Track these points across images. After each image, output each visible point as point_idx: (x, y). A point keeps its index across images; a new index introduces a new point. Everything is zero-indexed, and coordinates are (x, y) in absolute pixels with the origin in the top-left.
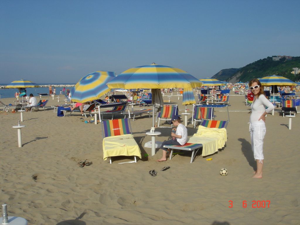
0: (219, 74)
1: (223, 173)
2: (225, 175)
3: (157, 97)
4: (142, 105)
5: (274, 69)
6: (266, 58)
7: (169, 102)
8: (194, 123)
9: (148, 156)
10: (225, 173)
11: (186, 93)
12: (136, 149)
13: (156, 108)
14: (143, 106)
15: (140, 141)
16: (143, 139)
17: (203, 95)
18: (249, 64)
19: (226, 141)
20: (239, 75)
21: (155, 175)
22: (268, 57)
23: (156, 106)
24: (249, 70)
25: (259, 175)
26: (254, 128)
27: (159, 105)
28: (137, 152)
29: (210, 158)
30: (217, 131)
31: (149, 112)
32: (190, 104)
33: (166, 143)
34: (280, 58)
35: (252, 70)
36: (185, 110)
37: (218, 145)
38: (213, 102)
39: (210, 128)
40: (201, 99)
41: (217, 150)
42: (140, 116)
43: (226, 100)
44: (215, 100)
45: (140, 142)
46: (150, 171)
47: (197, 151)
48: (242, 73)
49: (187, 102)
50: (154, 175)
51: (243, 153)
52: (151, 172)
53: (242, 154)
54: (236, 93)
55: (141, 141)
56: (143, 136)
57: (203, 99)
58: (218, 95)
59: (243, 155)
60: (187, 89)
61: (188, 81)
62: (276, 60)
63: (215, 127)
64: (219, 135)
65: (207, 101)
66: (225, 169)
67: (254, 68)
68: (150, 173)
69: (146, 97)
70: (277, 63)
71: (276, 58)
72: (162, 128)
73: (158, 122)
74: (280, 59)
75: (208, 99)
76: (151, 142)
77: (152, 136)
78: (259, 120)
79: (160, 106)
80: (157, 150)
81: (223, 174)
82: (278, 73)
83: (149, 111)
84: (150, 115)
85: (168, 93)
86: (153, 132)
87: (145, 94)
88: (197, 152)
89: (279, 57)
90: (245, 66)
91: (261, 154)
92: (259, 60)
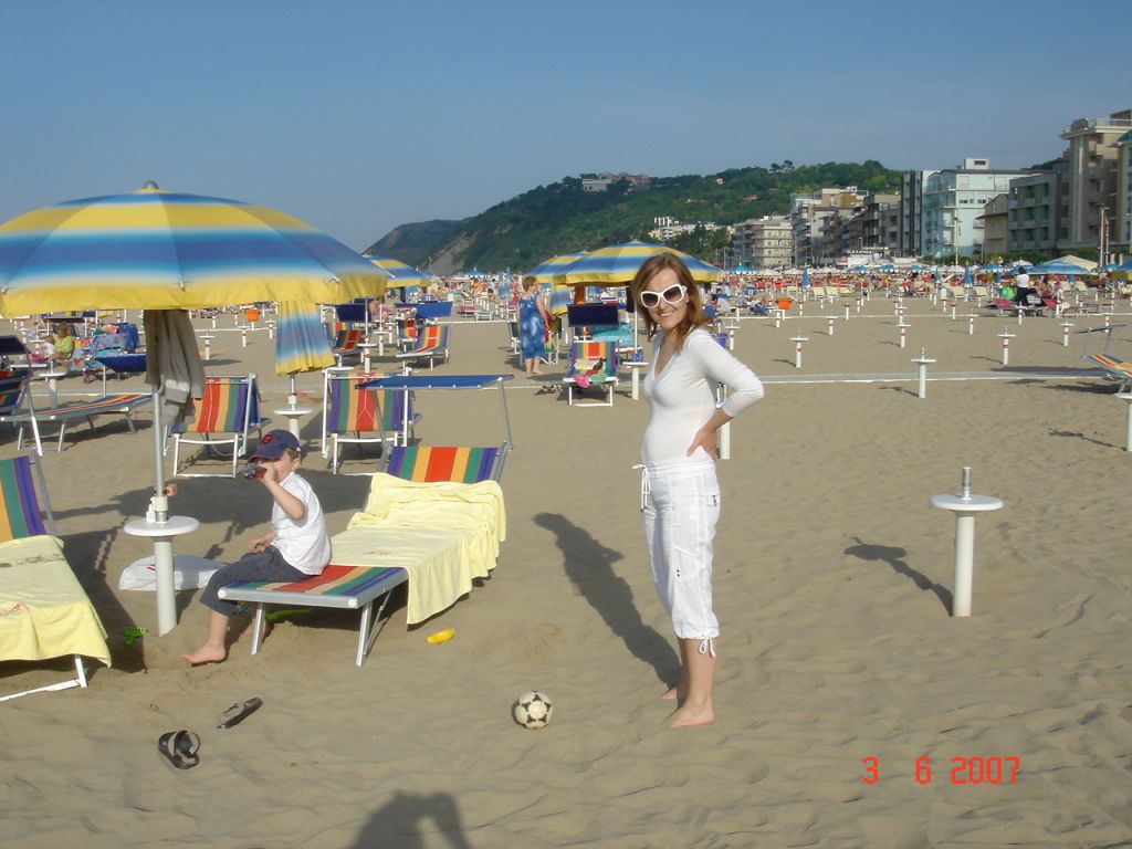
0: (389, 241)
1: (534, 717)
2: (541, 724)
3: (170, 349)
4: (92, 375)
5: (588, 220)
6: (560, 181)
7: (207, 358)
8: (331, 452)
9: (141, 637)
10: (541, 716)
11: (289, 323)
12: (77, 623)
13: (169, 402)
14: (100, 378)
15: (98, 553)
16: (109, 544)
17: (344, 326)
18: (497, 204)
19: (503, 539)
20: (462, 245)
21: (192, 761)
22: (568, 180)
23: (169, 396)
24: (499, 227)
25: (699, 712)
26: (666, 493)
27: (184, 387)
28: (85, 636)
29: (442, 630)
30: (460, 494)
31: (127, 409)
32: (312, 369)
33: (231, 576)
34: (609, 181)
35: (509, 228)
36: (290, 394)
37: (472, 562)
38: (385, 351)
39: (426, 481)
40: (339, 344)
41: (467, 587)
42: (85, 426)
43: (437, 345)
44: (391, 342)
45: (98, 563)
46: (165, 737)
47: (385, 604)
48: (474, 236)
49: (298, 361)
50: (186, 760)
51: (577, 590)
52: (171, 745)
53: (577, 595)
54: (464, 313)
55: (100, 558)
56: (109, 527)
57: (347, 341)
58: (401, 324)
59: (583, 600)
60: (296, 308)
61: (328, 269)
62: (596, 189)
63: (449, 480)
64: (472, 517)
65: (361, 348)
66: (541, 695)
67: (515, 220)
68: (165, 751)
69: (109, 340)
70: (599, 201)
71: (594, 181)
72: (193, 478)
73: (170, 453)
74: (608, 185)
75: (367, 340)
76: (148, 560)
77: (157, 539)
78: (691, 450)
79: (190, 394)
80: (183, 600)
81: (530, 720)
82: (602, 235)
83: (126, 404)
84: (133, 418)
85: (199, 318)
86: (157, 519)
87: (104, 328)
88: (381, 608)
89: (604, 178)
90: (482, 212)
91: (705, 610)
92: (534, 188)
